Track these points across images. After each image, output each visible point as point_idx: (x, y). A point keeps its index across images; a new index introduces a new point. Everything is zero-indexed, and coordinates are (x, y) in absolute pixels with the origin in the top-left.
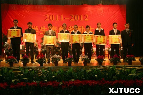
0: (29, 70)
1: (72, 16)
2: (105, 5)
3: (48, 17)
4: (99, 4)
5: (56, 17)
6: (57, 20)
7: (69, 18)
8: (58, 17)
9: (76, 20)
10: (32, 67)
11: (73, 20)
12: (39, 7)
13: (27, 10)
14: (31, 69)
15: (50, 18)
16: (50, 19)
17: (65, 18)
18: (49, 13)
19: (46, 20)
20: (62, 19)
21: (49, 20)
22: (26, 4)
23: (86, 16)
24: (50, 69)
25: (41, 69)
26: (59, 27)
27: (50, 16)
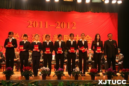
0: (13, 84)
1: (58, 23)
2: (95, 12)
3: (31, 23)
4: (89, 11)
5: (40, 24)
6: (41, 27)
7: (54, 26)
8: (42, 24)
9: (62, 28)
10: (16, 81)
11: (59, 28)
12: (21, 12)
13: (7, 15)
14: (15, 84)
15: (33, 24)
16: (33, 26)
17: (50, 26)
18: (32, 19)
19: (29, 27)
20: (47, 27)
21: (31, 27)
22: (6, 8)
23: (74, 24)
24: (37, 84)
25: (27, 83)
26: (43, 35)
27: (33, 23)
